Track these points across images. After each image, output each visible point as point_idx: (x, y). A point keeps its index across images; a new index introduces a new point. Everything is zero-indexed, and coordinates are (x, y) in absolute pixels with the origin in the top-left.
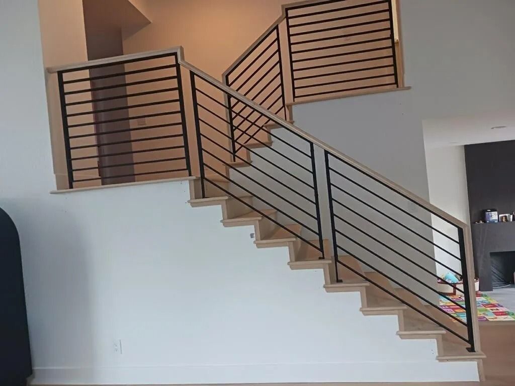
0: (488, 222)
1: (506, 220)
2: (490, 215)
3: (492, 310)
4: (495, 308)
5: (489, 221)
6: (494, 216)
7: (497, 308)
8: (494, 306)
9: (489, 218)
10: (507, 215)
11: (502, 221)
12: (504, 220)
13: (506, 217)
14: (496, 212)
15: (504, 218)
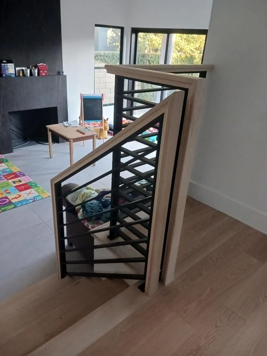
0: (4, 75)
1: (24, 75)
2: (6, 67)
3: (14, 182)
4: (17, 179)
5: (6, 75)
6: (10, 69)
7: (19, 178)
8: (16, 175)
9: (5, 71)
10: (24, 68)
11: (19, 76)
12: (21, 75)
13: (23, 70)
14: (13, 64)
15: (21, 72)
